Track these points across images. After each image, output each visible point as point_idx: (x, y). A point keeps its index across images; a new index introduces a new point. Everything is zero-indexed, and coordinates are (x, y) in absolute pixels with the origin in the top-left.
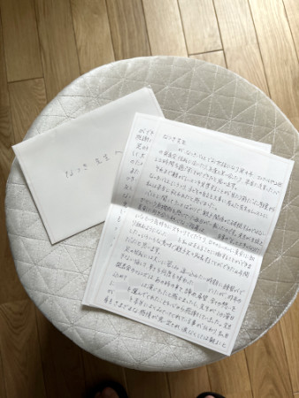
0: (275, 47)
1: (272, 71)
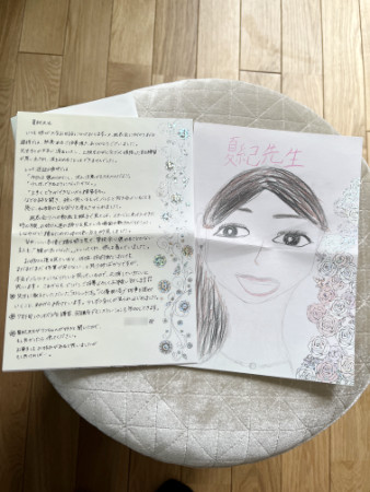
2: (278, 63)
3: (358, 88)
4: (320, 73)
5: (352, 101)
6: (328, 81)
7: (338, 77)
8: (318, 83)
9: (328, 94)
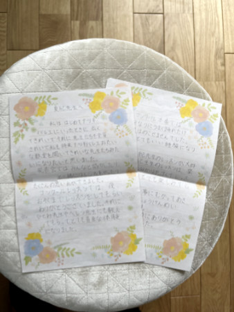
0: (207, 19)
1: (200, 39)
2: (161, 6)
3: (219, 22)
4: (191, 12)
5: (214, 32)
6: (197, 18)
7: (204, 14)
8: (190, 19)
9: (197, 27)
